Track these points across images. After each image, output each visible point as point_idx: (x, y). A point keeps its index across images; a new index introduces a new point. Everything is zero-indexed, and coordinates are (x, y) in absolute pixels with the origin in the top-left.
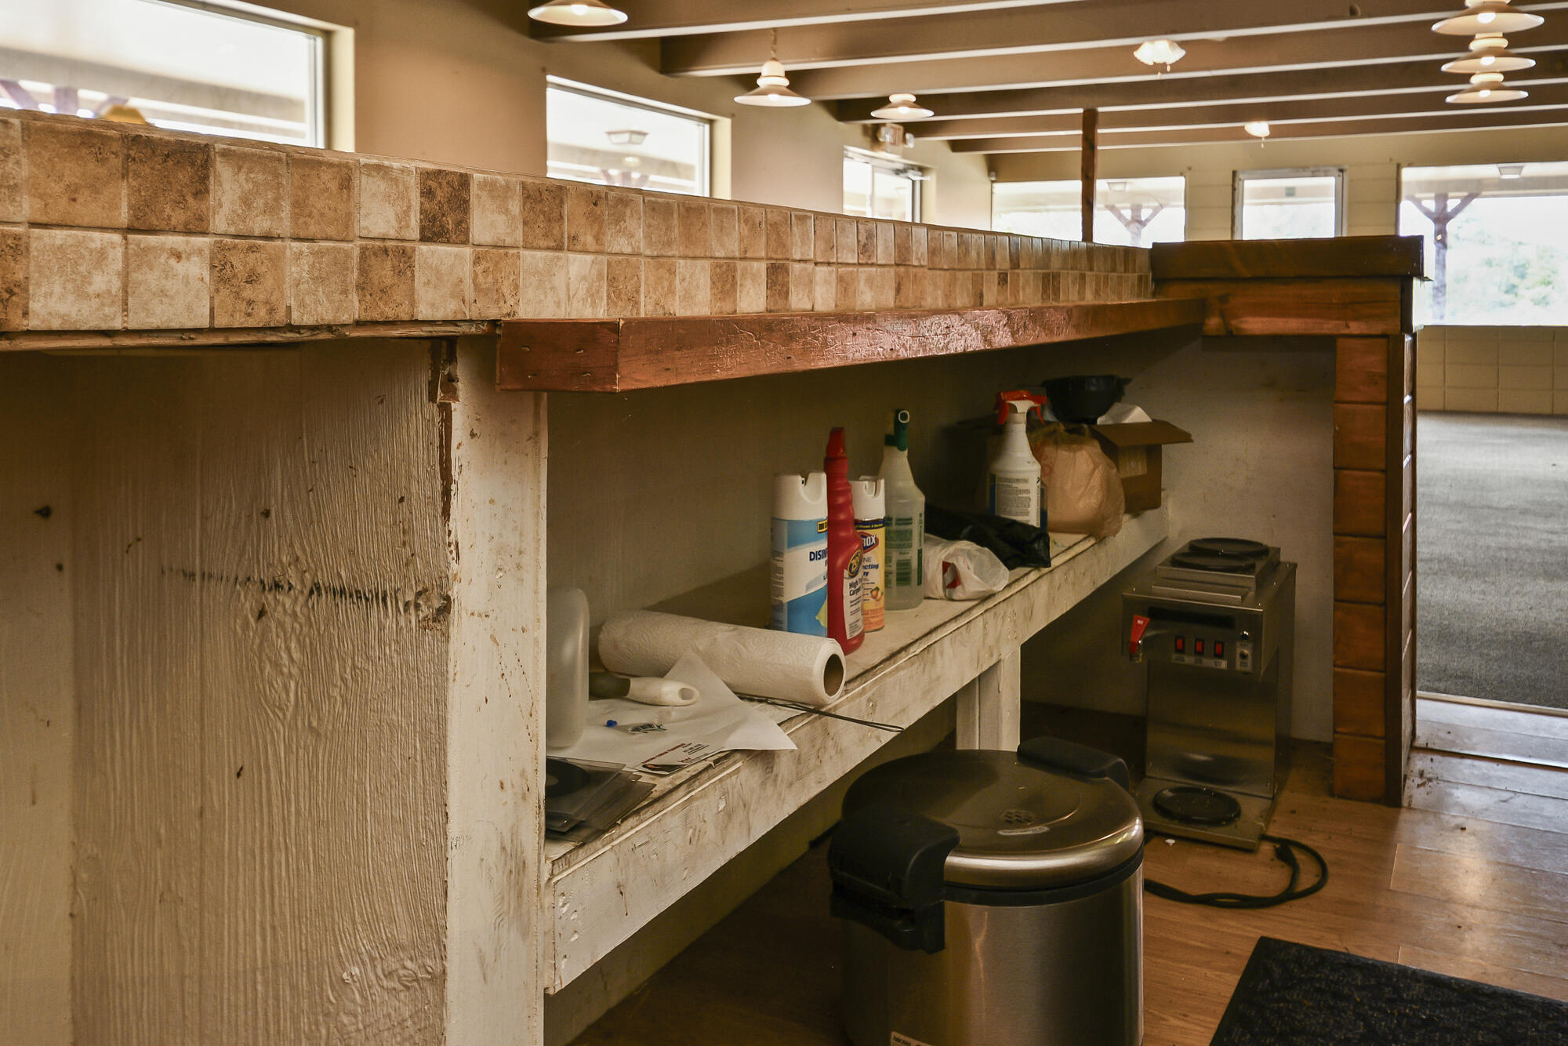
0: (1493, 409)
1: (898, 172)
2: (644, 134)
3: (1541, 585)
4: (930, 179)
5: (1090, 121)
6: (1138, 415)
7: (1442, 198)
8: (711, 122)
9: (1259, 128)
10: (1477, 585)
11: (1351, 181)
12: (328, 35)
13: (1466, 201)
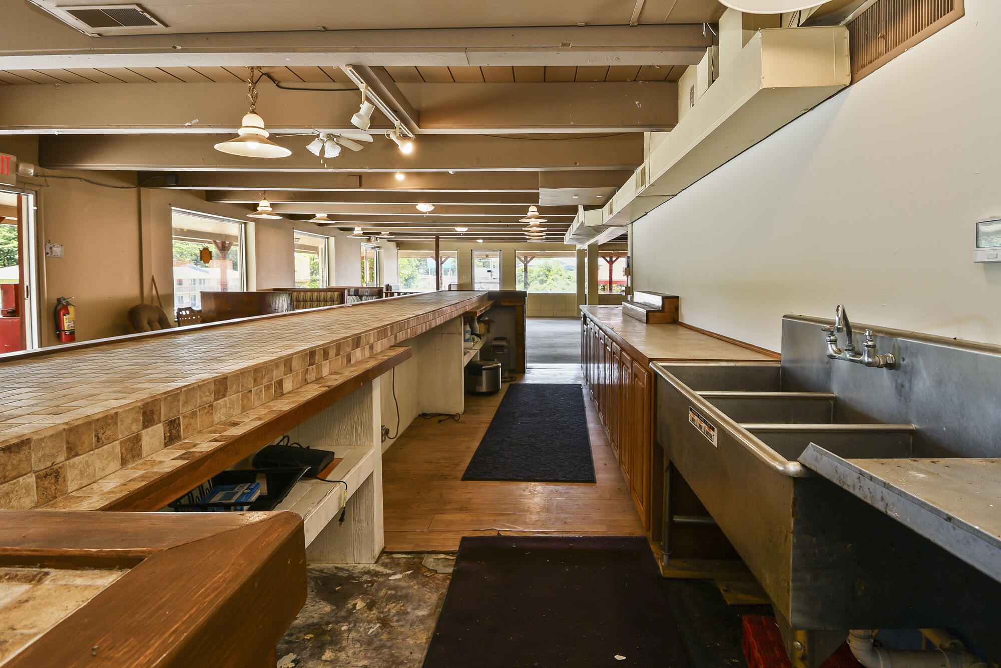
0: (539, 316)
1: (372, 248)
2: (299, 239)
3: (547, 349)
4: (382, 251)
5: (437, 239)
6: (487, 318)
7: (526, 258)
8: (328, 238)
9: (480, 241)
10: (536, 350)
11: (503, 254)
12: (245, 224)
13: (532, 259)
